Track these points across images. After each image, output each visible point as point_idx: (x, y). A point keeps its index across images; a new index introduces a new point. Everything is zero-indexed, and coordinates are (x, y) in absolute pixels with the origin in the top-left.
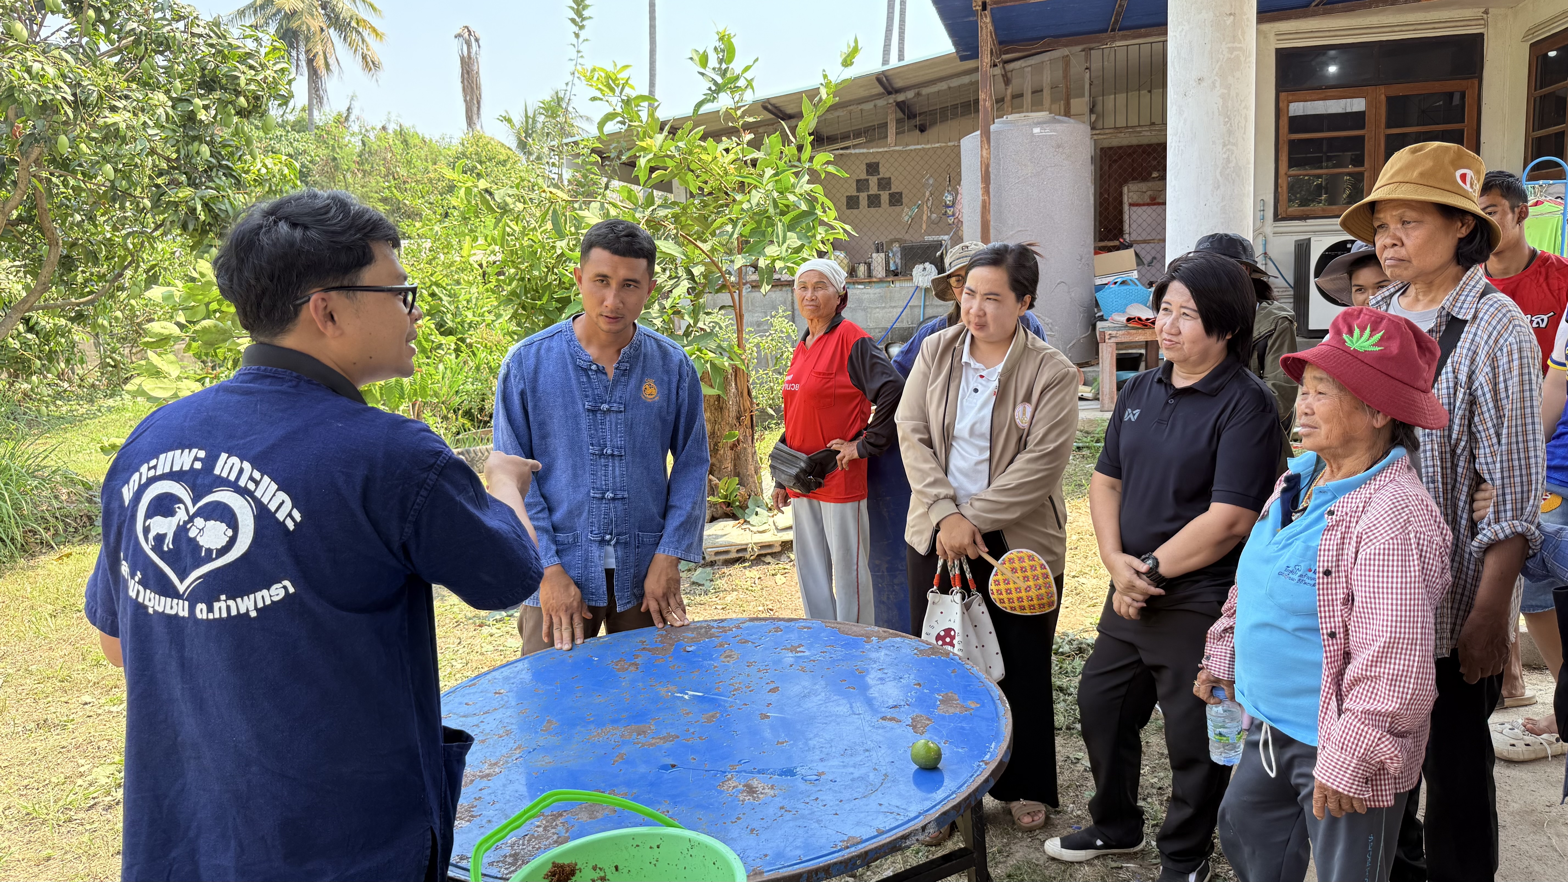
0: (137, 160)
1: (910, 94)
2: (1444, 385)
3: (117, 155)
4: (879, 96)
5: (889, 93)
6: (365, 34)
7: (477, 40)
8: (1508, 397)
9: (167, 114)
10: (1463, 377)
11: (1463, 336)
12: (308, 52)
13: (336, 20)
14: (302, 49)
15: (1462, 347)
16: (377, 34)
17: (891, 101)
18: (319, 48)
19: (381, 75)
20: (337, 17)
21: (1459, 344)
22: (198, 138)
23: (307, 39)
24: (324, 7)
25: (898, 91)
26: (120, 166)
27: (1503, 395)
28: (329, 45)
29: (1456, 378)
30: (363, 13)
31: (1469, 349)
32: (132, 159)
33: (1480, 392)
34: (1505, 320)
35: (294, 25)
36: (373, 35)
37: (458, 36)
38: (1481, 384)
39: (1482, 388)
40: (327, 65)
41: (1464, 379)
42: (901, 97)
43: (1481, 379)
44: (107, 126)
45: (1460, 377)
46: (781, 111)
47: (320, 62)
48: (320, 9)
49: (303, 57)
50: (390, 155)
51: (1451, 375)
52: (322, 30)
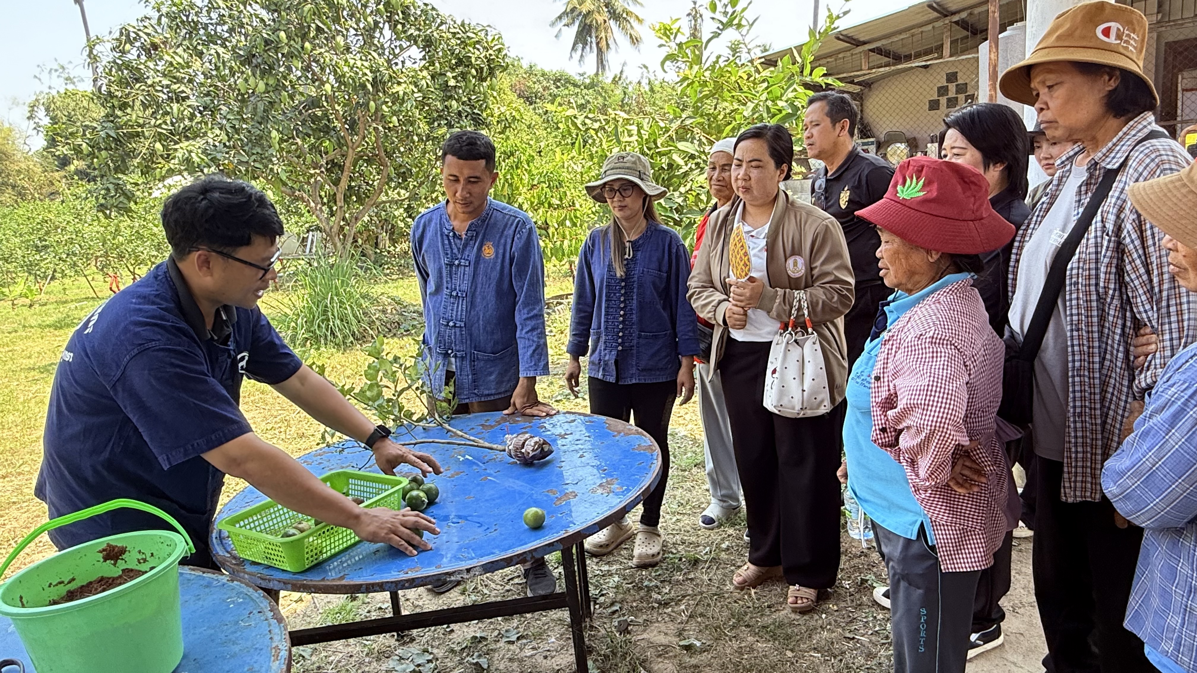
0: (410, 113)
1: (964, 15)
2: (1093, 235)
3: (399, 110)
4: (937, 19)
5: (946, 16)
6: (632, 21)
7: (701, 16)
8: (1154, 244)
9: (427, 84)
10: (1110, 226)
11: (1114, 185)
12: (597, 37)
13: (615, 16)
14: (593, 35)
15: (1112, 197)
16: (639, 20)
17: (947, 22)
18: (603, 35)
19: (641, 46)
20: (614, 12)
21: (1110, 194)
22: (451, 97)
23: (597, 29)
24: (607, 6)
25: (953, 13)
26: (401, 117)
27: (1150, 242)
28: (609, 31)
29: (1104, 226)
30: (632, 8)
31: (1118, 198)
32: (407, 112)
33: (1128, 240)
34: (1153, 165)
35: (588, 22)
36: (637, 21)
37: (689, 15)
38: (1128, 232)
39: (1130, 235)
40: (608, 45)
41: (1111, 228)
42: (956, 18)
43: (1129, 227)
44: (393, 94)
45: (1107, 225)
46: (854, 40)
47: (603, 44)
48: (604, 8)
49: (594, 40)
50: (641, 99)
51: (1099, 225)
52: (605, 21)
